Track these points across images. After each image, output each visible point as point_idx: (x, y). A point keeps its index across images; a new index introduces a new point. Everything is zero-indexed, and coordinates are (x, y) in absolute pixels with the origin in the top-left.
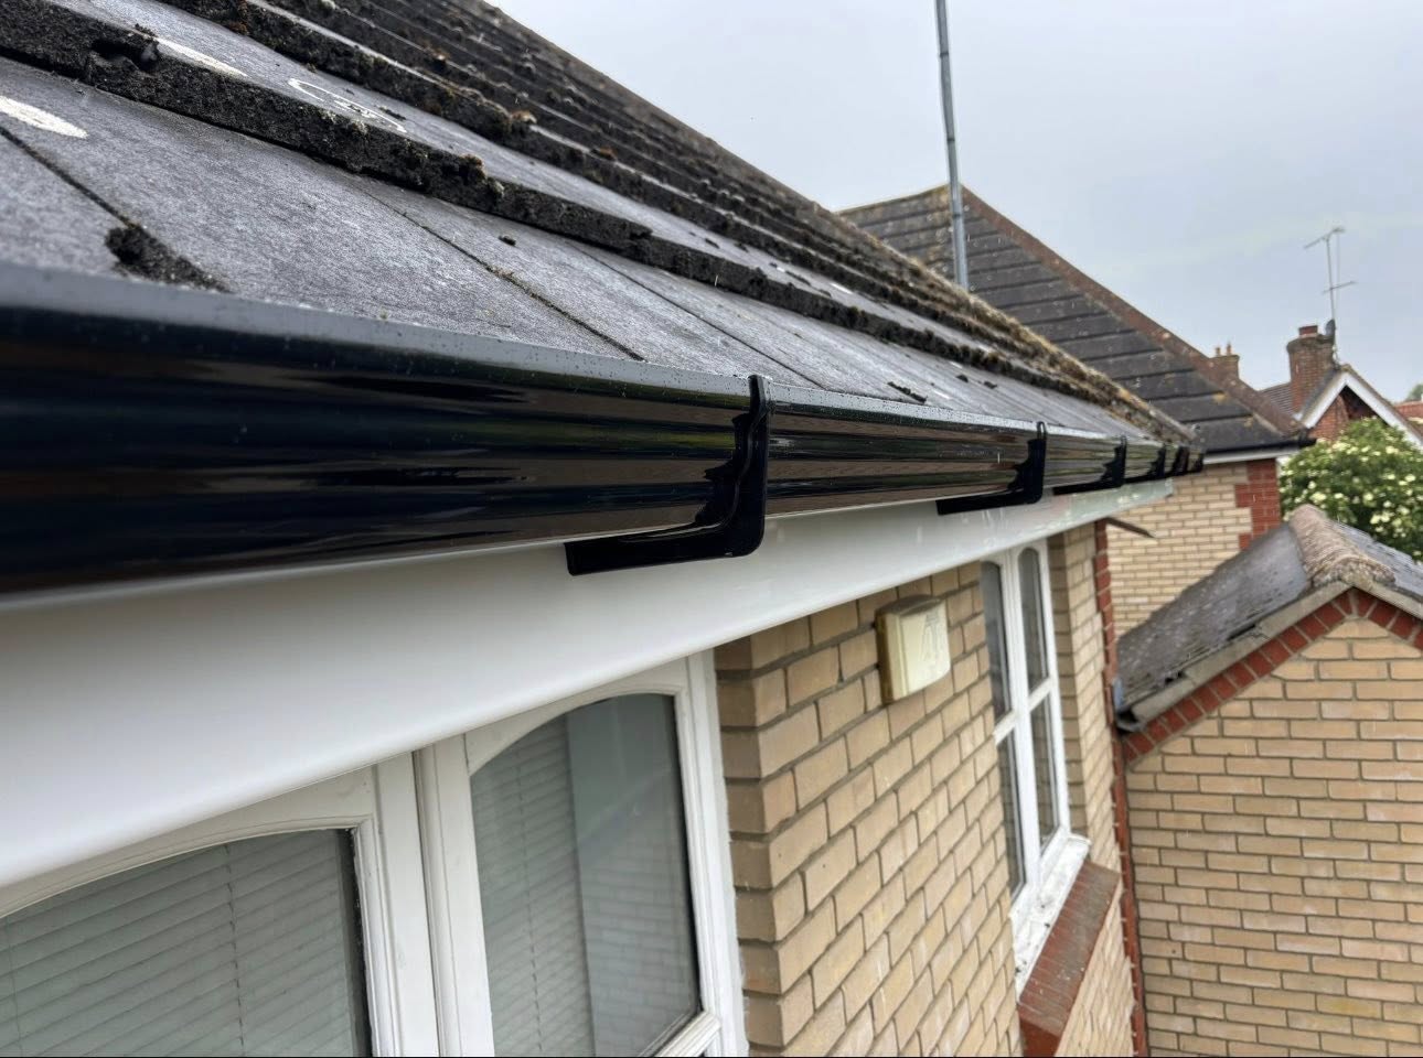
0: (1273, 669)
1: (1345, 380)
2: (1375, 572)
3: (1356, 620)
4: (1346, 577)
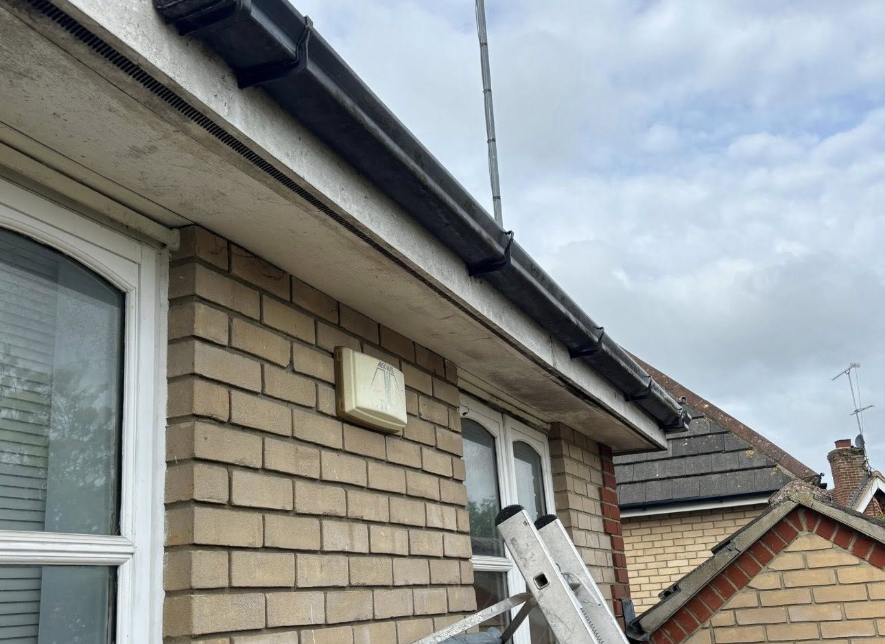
0: (749, 581)
2: (814, 492)
3: (807, 535)
4: (793, 497)
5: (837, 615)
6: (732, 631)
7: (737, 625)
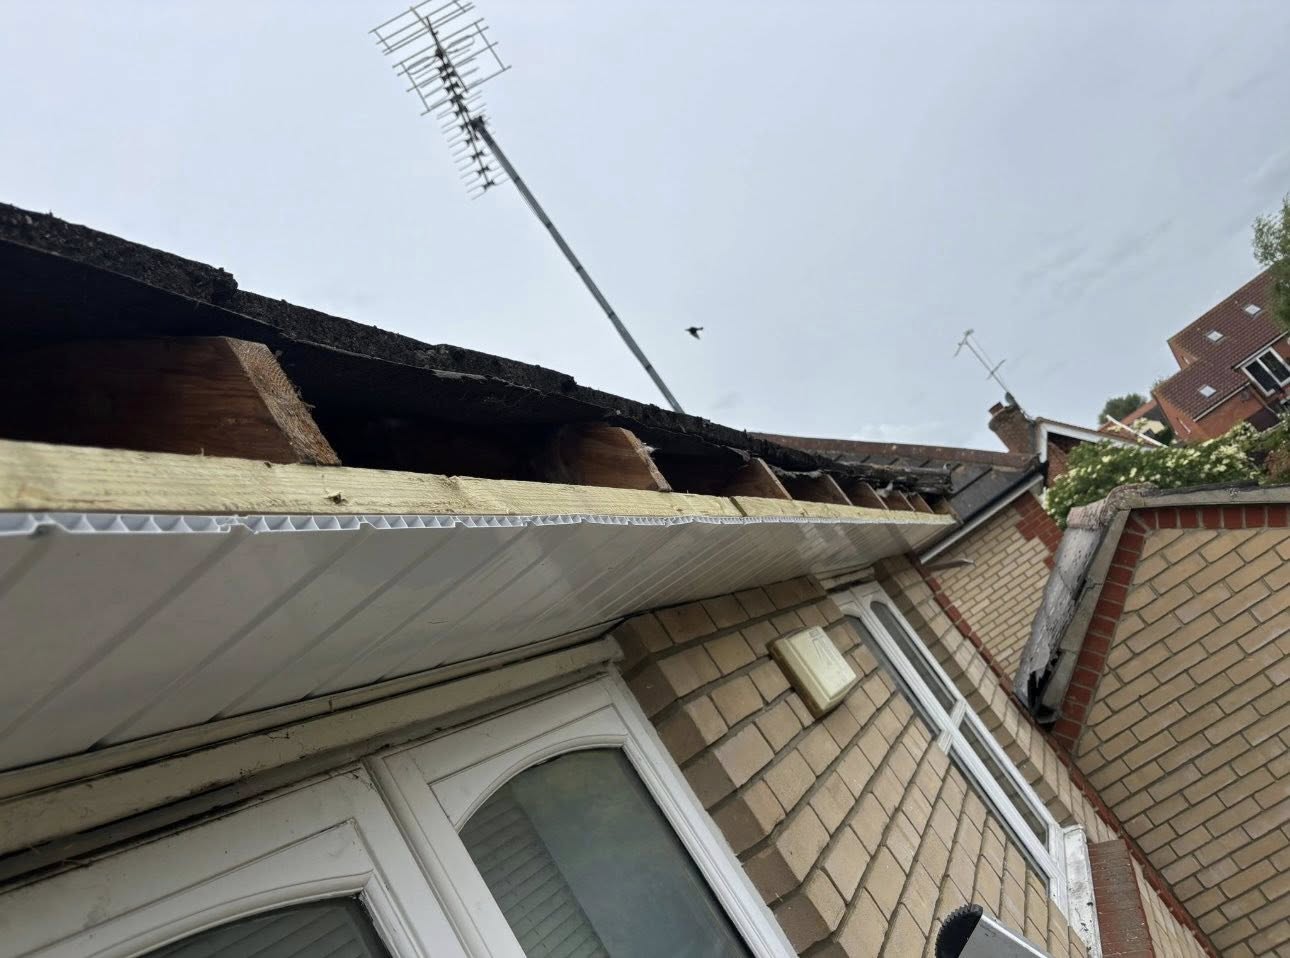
0: (1122, 607)
1: (1045, 430)
2: (1139, 490)
3: (1153, 534)
4: (1122, 505)
5: (1225, 594)
6: (1134, 663)
7: (1135, 655)
